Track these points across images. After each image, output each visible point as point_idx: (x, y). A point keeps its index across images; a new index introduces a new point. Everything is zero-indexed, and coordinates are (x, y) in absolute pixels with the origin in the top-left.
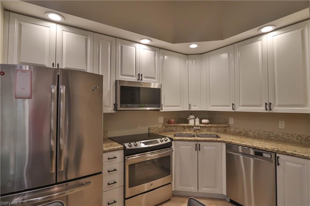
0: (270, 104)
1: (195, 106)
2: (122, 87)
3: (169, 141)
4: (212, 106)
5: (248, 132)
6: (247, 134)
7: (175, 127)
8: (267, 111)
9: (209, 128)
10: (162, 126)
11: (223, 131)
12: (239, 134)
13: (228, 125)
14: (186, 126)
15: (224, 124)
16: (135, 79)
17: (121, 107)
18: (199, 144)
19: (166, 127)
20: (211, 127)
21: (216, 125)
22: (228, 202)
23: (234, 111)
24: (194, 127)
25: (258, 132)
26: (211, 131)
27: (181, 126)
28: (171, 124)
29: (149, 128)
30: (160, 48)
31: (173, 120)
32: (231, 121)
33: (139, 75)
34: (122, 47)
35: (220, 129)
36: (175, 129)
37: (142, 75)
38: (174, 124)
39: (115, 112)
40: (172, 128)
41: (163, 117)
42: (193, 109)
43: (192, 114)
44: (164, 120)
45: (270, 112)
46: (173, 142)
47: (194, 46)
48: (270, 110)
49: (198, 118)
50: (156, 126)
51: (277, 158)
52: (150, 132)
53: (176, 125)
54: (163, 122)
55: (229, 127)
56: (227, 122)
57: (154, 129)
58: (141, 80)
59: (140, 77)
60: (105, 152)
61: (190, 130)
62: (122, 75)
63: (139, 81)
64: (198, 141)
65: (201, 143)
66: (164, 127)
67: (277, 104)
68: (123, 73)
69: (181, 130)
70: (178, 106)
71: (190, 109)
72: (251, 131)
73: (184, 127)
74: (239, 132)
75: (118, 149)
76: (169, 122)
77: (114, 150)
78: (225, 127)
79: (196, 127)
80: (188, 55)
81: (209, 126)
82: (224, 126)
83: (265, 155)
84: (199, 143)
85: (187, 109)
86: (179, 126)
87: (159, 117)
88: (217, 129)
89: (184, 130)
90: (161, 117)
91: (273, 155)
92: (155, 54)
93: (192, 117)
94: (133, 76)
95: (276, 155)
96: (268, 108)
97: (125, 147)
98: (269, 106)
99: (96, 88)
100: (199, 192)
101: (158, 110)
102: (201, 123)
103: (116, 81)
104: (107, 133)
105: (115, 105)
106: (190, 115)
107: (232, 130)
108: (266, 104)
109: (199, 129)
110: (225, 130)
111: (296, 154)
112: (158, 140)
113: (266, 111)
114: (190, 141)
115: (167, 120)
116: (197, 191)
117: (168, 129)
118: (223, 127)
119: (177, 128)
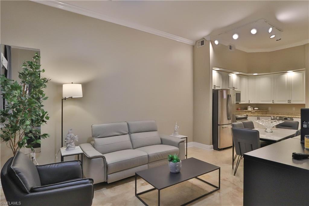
0: (290, 100)
1: (251, 101)
3: (246, 116)
4: (261, 101)
5: (278, 113)
9: (259, 112)
14: (247, 111)
15: (266, 110)
19: (236, 111)
21: (262, 111)
24: (252, 111)
32: (270, 109)
35: (264, 112)
42: (251, 103)
43: (249, 105)
46: (248, 117)
47: (255, 74)
48: (290, 103)
49: (253, 107)
56: (268, 109)
64: (259, 116)
65: (260, 117)
67: (293, 100)
73: (245, 111)
74: (274, 113)
80: (248, 77)
85: (248, 103)
89: (249, 113)
91: (291, 119)
93: (249, 107)
107: (270, 112)
108: (288, 100)
110: (266, 113)
113: (288, 103)
119: (243, 112)
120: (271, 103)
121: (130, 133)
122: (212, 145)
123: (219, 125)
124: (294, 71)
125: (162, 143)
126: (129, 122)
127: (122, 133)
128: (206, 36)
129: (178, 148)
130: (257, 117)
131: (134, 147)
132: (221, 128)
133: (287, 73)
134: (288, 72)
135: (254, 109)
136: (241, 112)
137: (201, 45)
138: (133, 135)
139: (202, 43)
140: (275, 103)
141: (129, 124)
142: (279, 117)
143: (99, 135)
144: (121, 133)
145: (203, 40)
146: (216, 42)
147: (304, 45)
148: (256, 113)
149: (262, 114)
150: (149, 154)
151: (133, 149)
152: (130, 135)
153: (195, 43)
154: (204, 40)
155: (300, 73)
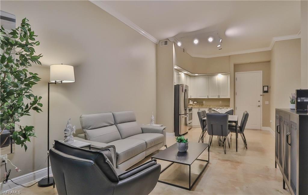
0: (219, 96)
15: (202, 103)
21: (199, 104)
32: (204, 102)
47: (197, 74)
74: (207, 106)
93: (191, 101)
121: (116, 123)
122: (174, 133)
123: (180, 115)
124: (222, 74)
125: (143, 133)
126: (115, 113)
127: (111, 124)
128: (170, 38)
129: (162, 135)
130: (198, 109)
131: (123, 137)
132: (182, 118)
133: (218, 76)
134: (218, 74)
135: (194, 103)
137: (165, 45)
138: (119, 125)
139: (166, 43)
140: (209, 98)
141: (114, 114)
142: (209, 108)
143: (89, 127)
144: (109, 123)
145: (166, 40)
146: (179, 44)
147: (230, 56)
148: (196, 106)
149: (199, 106)
150: (146, 141)
151: (122, 139)
152: (116, 125)
153: (158, 42)
154: (168, 40)
155: (226, 75)
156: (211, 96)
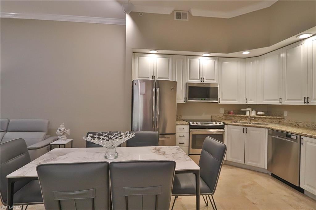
0: (308, 98)
1: (251, 100)
2: (189, 87)
3: (222, 124)
4: (265, 100)
5: (299, 123)
6: (298, 125)
7: (234, 117)
8: (306, 104)
10: (222, 115)
11: (277, 122)
12: (291, 125)
13: (283, 117)
14: (243, 117)
16: (199, 81)
17: (189, 100)
18: (246, 129)
19: (226, 116)
20: (266, 118)
21: (270, 117)
22: (270, 175)
23: (281, 104)
24: (249, 117)
25: (307, 124)
26: (265, 122)
27: (238, 116)
28: (230, 114)
29: (211, 116)
30: (219, 57)
31: (232, 112)
32: (286, 114)
33: (202, 78)
34: (190, 61)
35: (274, 120)
36: (233, 119)
37: (204, 78)
38: (233, 114)
39: (185, 103)
40: (231, 117)
41: (224, 109)
42: (249, 102)
43: (249, 107)
44: (225, 111)
45: (308, 104)
46: (225, 125)
47: (246, 53)
48: (308, 102)
49: (255, 110)
50: (218, 115)
51: (301, 139)
52: (212, 119)
53: (234, 115)
54: (223, 112)
55: (284, 119)
56: (282, 115)
57: (215, 117)
58: (204, 82)
59: (203, 79)
60: (178, 125)
61: (246, 120)
62: (190, 79)
63: (202, 83)
65: (248, 128)
66: (224, 116)
67: (313, 98)
68: (191, 78)
69: (239, 119)
70: (235, 100)
71: (246, 102)
72: (301, 122)
73: (241, 117)
74: (291, 124)
75: (185, 124)
76: (229, 113)
77: (183, 124)
78: (279, 119)
79: (251, 117)
80: (246, 59)
81: (264, 118)
82: (278, 117)
83: (293, 137)
84: (246, 127)
86: (237, 116)
87: (220, 109)
88: (271, 120)
89: (241, 120)
90: (222, 109)
91: (298, 137)
92: (215, 62)
94: (198, 79)
95: (300, 137)
96: (306, 101)
97: (190, 124)
98: (306, 99)
99: (173, 88)
100: (245, 164)
101: (217, 103)
102: (257, 114)
103: (186, 83)
104: (181, 117)
105: (186, 98)
106: (247, 108)
107: (286, 121)
108: (304, 99)
109: (253, 119)
110: (280, 122)
111: (313, 136)
112: (214, 123)
114: (239, 125)
115: (227, 112)
116: (243, 163)
117: (228, 118)
118: (277, 119)
119: (236, 118)
120: (277, 103)
130: (242, 127)
136: (233, 118)
140: (283, 103)
156: (288, 100)
